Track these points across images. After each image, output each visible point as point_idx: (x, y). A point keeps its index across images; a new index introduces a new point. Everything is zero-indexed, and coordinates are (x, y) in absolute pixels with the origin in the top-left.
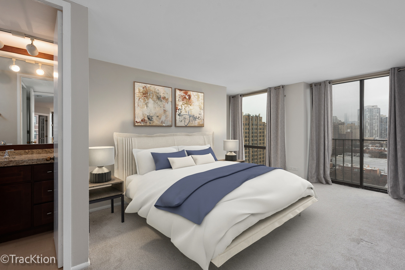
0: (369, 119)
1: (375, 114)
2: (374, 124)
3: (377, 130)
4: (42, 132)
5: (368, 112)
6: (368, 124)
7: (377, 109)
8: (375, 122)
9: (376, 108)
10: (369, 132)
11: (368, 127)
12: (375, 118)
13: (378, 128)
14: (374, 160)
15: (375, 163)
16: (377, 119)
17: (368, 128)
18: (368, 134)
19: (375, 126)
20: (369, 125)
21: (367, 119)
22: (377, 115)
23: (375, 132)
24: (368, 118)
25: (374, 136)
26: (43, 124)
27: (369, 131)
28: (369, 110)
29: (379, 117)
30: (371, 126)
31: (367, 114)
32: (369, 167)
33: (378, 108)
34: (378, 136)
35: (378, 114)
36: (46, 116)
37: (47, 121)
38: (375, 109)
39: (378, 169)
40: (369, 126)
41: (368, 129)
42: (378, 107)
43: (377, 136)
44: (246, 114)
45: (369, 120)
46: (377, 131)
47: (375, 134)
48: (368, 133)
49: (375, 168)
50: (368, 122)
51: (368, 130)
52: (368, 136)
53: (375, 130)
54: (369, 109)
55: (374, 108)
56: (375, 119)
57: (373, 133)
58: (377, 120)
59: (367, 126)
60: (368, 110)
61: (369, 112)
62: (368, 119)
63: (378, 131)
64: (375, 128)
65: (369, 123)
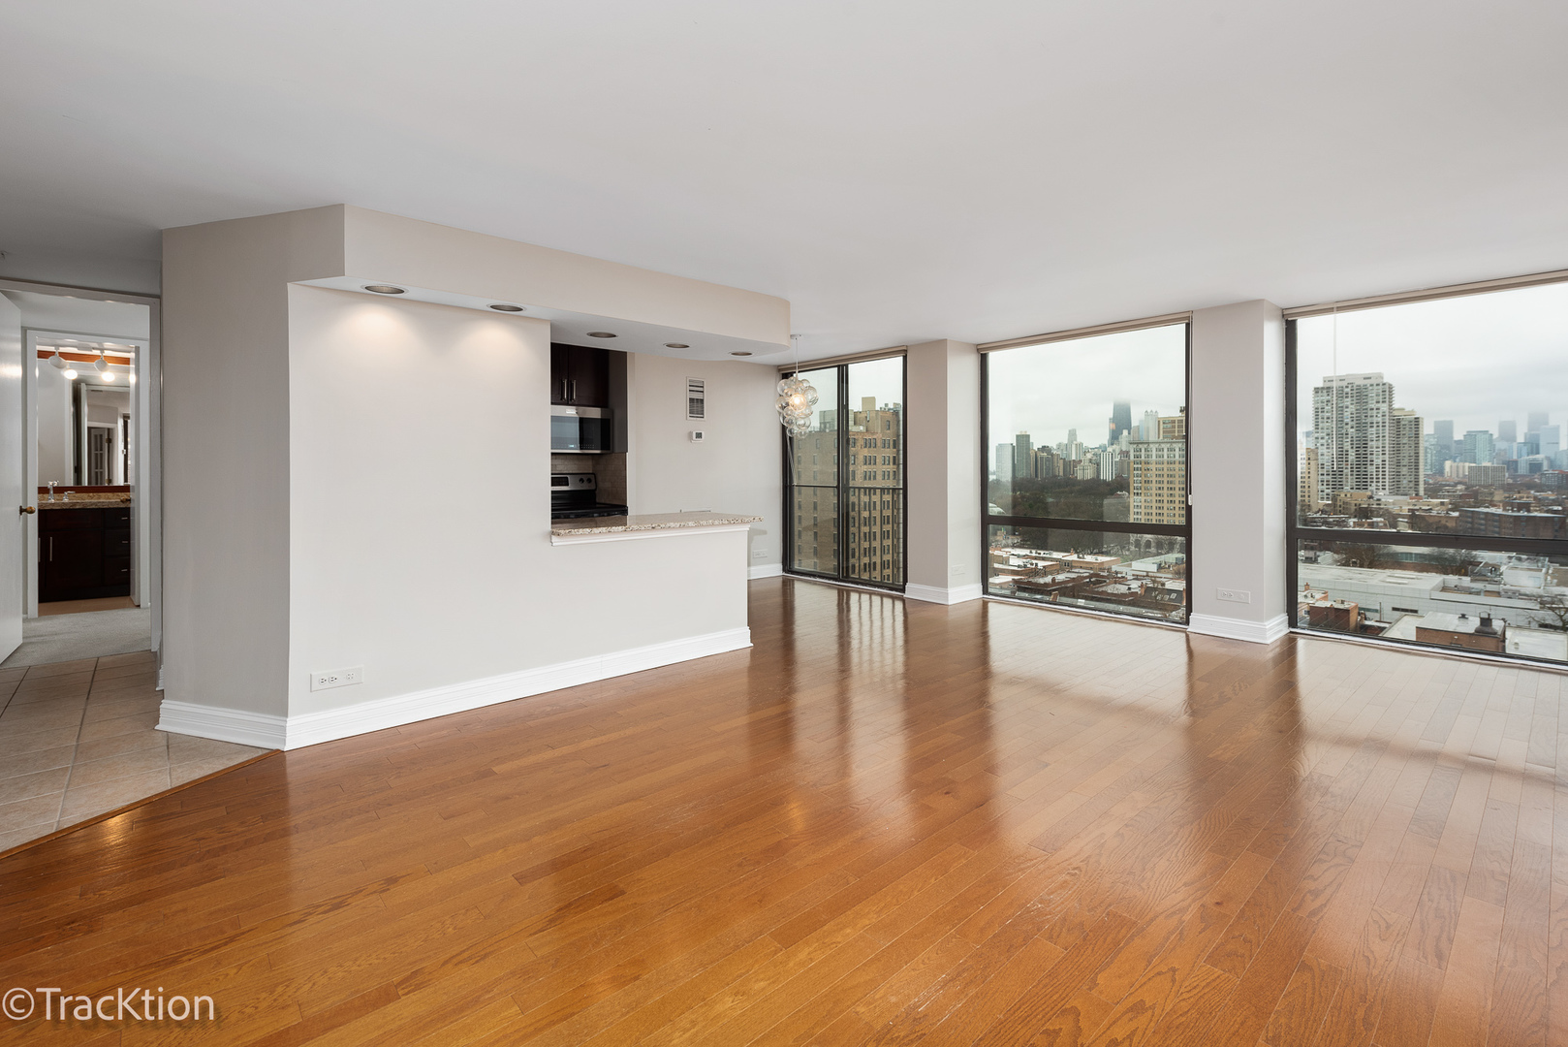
0: (1354, 423)
1: (1373, 406)
2: (1370, 443)
3: (1381, 466)
4: (99, 470)
5: (1349, 399)
6: (1349, 443)
7: (1380, 387)
8: (1375, 435)
9: (1378, 385)
10: (1355, 473)
11: (1349, 453)
12: (1375, 420)
13: (1387, 457)
14: (1351, 575)
15: (1351, 584)
16: (1381, 424)
17: (1350, 458)
18: (1349, 480)
19: (1375, 450)
20: (1355, 446)
21: (1347, 424)
22: (1381, 411)
23: (1375, 474)
24: (1348, 420)
25: (1370, 488)
26: (101, 450)
27: (1355, 470)
28: (1354, 392)
29: (1387, 417)
30: (1361, 451)
31: (1347, 407)
32: (1325, 598)
33: (1384, 384)
34: (1387, 487)
35: (1384, 405)
36: (109, 429)
37: (110, 441)
38: (1375, 387)
39: (1353, 604)
40: (1355, 449)
41: (1349, 463)
42: (1385, 381)
43: (1381, 487)
44: (886, 405)
45: (1352, 427)
46: (1381, 470)
47: (1375, 480)
48: (1352, 475)
49: (1343, 602)
50: (1349, 436)
51: (1349, 467)
52: (1352, 488)
53: (1375, 466)
54: (1355, 388)
55: (1372, 385)
56: (1375, 425)
57: (1369, 476)
58: (1381, 428)
59: (1345, 448)
60: (1348, 390)
61: (1354, 398)
62: (1351, 423)
63: (1387, 470)
64: (1374, 456)
65: (1354, 439)
